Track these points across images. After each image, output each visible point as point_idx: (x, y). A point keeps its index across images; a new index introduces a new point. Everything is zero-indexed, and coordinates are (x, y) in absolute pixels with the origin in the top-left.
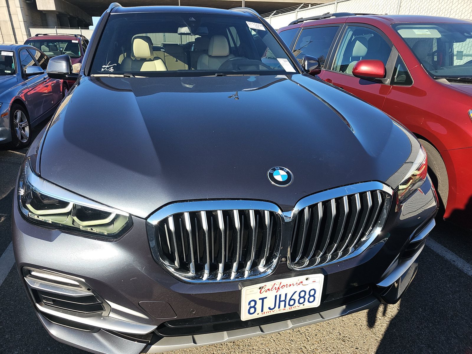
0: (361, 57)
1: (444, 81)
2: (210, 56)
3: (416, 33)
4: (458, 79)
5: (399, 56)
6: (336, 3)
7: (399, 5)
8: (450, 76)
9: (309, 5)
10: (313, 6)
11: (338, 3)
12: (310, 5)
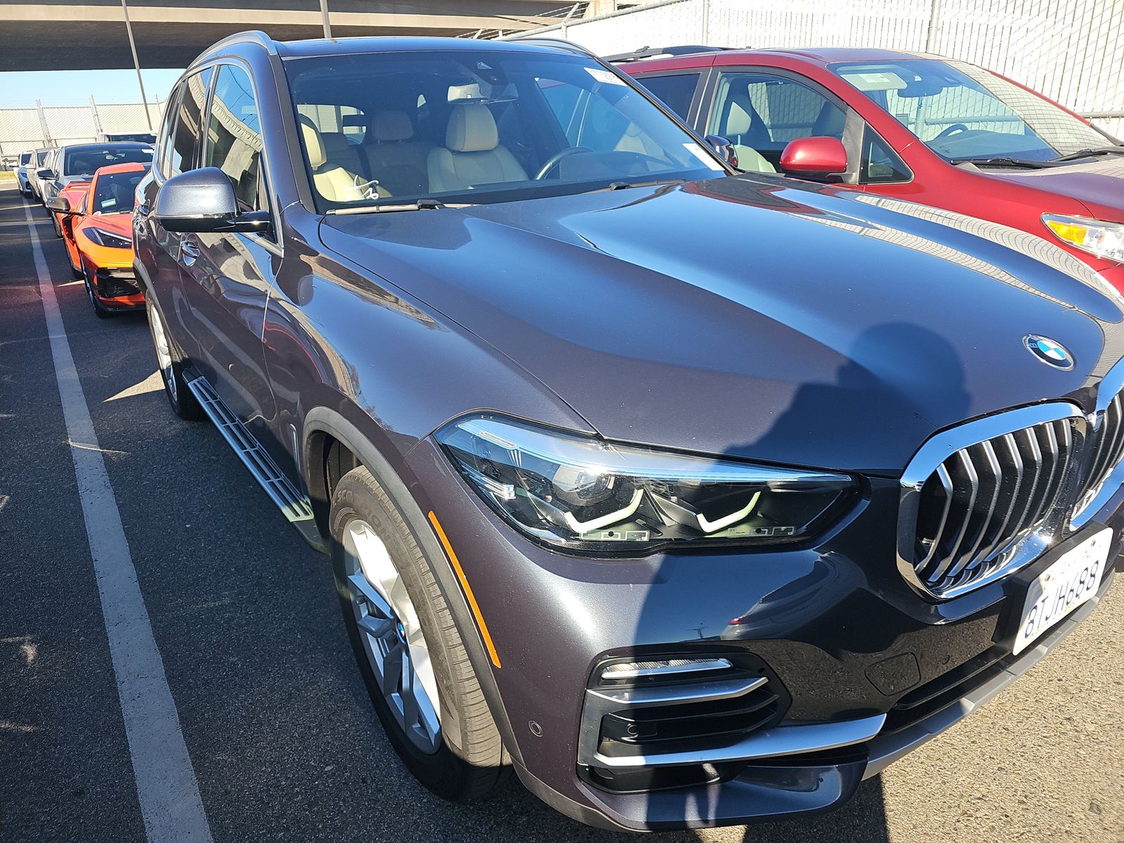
0: (739, 136)
1: (970, 167)
2: (458, 153)
3: (868, 81)
4: (988, 161)
5: (866, 127)
6: (564, 28)
7: (705, 28)
8: (974, 157)
9: (498, 33)
10: (510, 34)
11: (567, 27)
12: (500, 33)
